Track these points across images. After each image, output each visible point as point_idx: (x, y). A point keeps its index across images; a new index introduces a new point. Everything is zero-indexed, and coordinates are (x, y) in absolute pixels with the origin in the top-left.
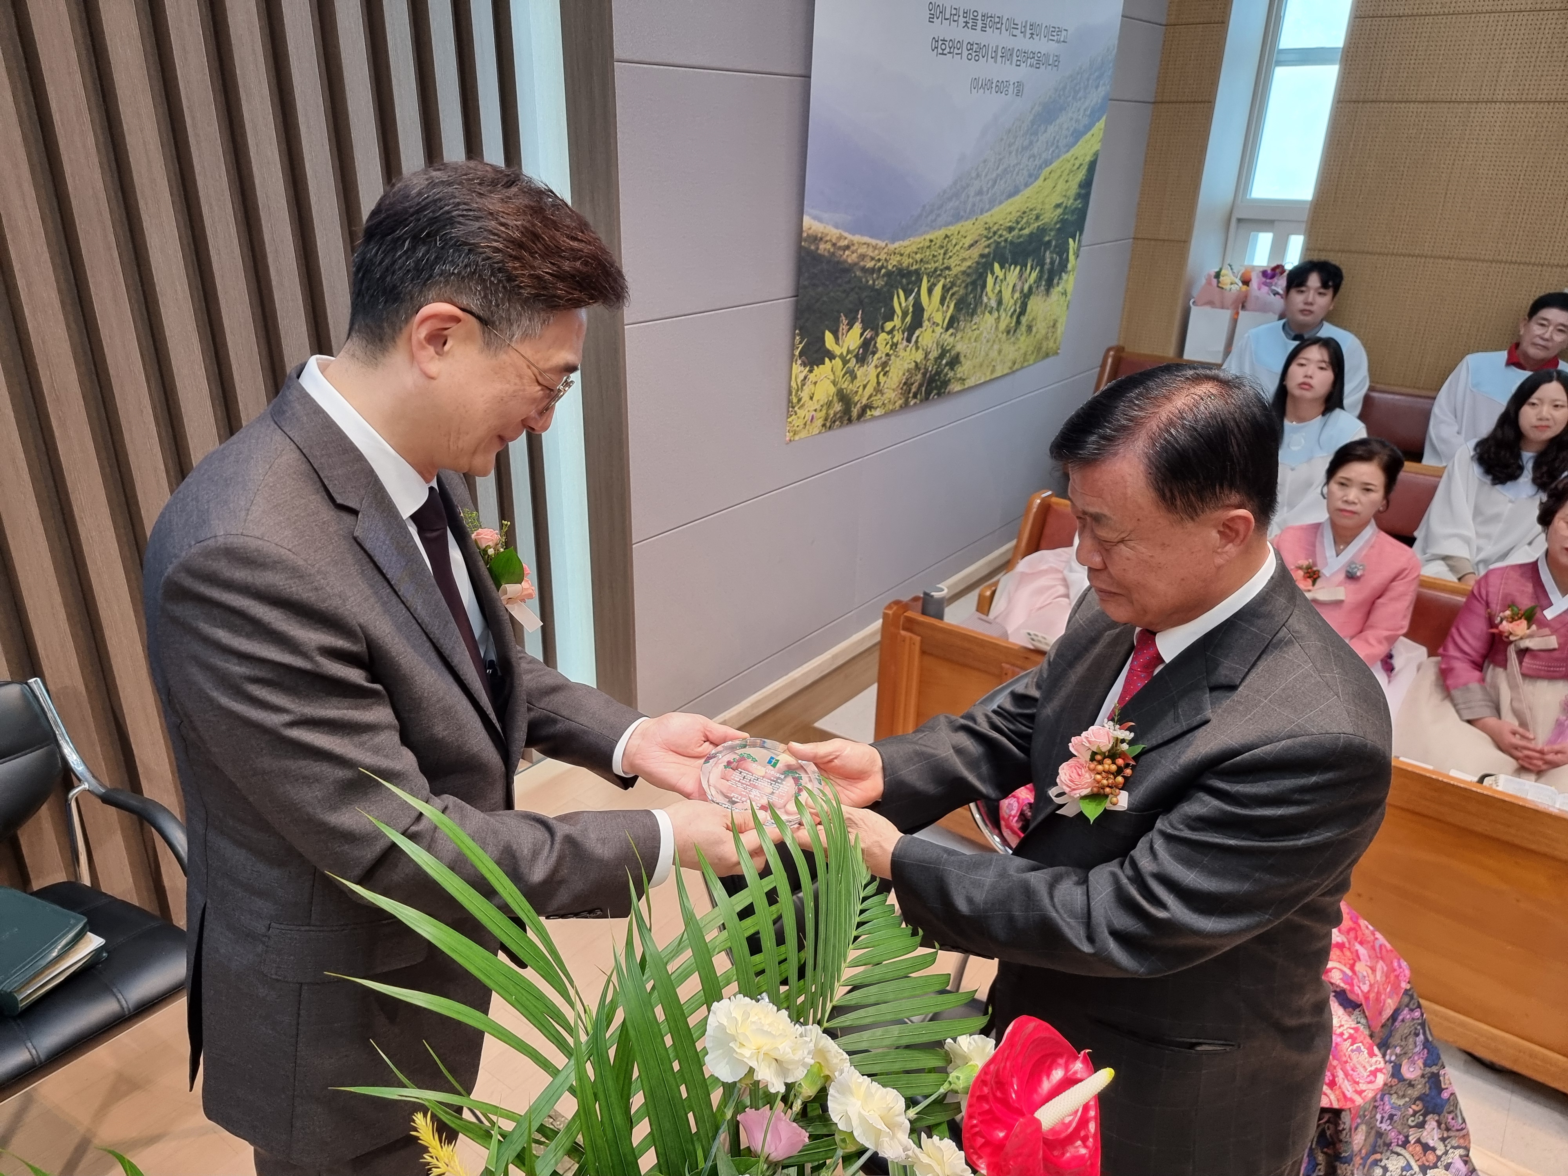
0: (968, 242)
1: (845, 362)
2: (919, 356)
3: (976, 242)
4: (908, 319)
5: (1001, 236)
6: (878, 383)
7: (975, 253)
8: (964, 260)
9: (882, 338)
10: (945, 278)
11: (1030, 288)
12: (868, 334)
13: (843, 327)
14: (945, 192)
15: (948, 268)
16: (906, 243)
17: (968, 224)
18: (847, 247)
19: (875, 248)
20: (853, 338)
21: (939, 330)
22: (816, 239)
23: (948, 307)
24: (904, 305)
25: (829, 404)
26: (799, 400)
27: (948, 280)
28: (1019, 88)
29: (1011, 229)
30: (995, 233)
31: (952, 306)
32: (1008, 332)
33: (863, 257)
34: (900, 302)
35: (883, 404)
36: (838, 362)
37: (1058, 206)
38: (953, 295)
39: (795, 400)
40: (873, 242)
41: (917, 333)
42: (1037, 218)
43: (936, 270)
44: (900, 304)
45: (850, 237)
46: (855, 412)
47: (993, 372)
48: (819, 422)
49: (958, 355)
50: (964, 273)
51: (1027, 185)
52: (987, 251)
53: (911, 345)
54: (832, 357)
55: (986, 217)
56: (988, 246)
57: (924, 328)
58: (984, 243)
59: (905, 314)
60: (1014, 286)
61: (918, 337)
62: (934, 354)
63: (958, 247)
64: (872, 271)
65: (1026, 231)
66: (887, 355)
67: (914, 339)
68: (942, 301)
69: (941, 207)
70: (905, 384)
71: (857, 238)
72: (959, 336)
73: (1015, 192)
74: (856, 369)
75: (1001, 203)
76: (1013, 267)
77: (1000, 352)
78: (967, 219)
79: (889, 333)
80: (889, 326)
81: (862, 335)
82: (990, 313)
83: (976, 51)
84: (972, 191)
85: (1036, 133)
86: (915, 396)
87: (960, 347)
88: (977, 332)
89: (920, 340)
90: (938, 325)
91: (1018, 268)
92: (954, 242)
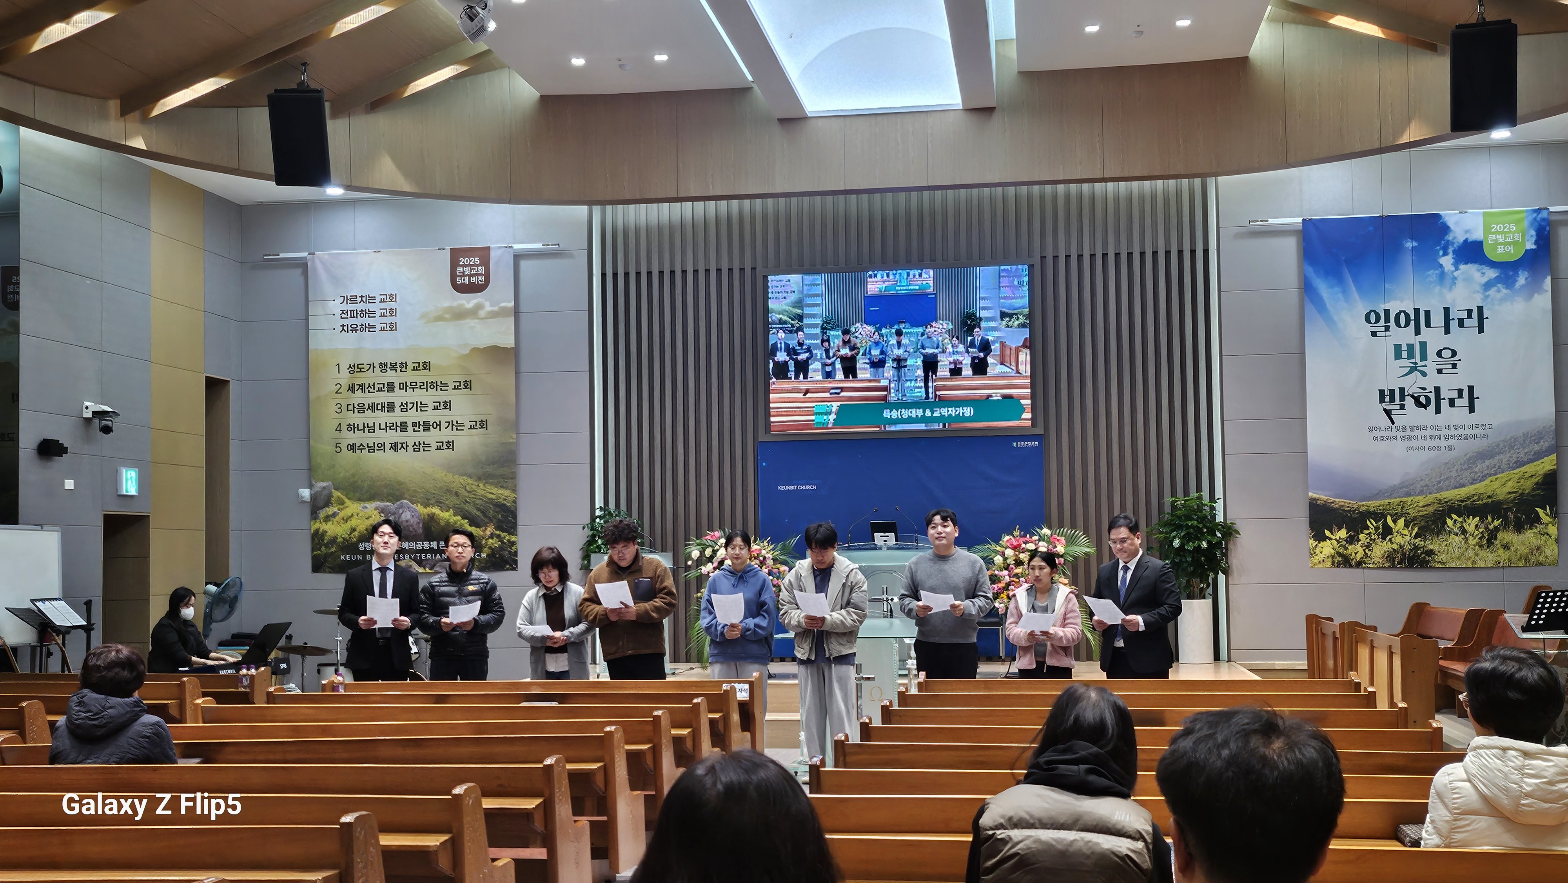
0: (1421, 504)
1: (1338, 542)
2: (1395, 547)
3: (1430, 505)
4: (1380, 530)
5: (1452, 503)
6: (1365, 552)
7: (1431, 509)
8: (1419, 511)
9: (1361, 536)
10: (1406, 517)
11: (1495, 527)
12: (1352, 533)
13: (1335, 528)
14: (1395, 485)
15: (1408, 514)
16: (1369, 503)
17: (1420, 498)
18: (1333, 503)
19: (1350, 503)
20: (1343, 533)
21: (1408, 538)
22: (1315, 499)
23: (1413, 529)
24: (1375, 524)
25: (1333, 557)
26: (1315, 553)
27: (1408, 518)
28: (1450, 448)
29: (1462, 501)
30: (1446, 502)
31: (1416, 530)
32: (1481, 546)
33: (1343, 506)
34: (1371, 523)
35: (1374, 562)
36: (1335, 543)
37: (1510, 493)
38: (1414, 525)
39: (1312, 552)
40: (1348, 501)
41: (1389, 537)
42: (1489, 497)
43: (1396, 513)
44: (1372, 525)
45: (1333, 499)
46: (1353, 563)
47: (1474, 562)
48: (1330, 563)
49: (1431, 550)
50: (1421, 516)
51: (1472, 484)
52: (1441, 509)
53: (1386, 542)
54: (1330, 539)
55: (1438, 495)
56: (1441, 507)
57: (1395, 536)
58: (1436, 506)
59: (1377, 529)
60: (1476, 526)
61: (1391, 539)
62: (1408, 547)
63: (1411, 506)
64: (1350, 511)
65: (1480, 502)
66: (1368, 543)
67: (1388, 538)
68: (1406, 525)
69: (1395, 490)
70: (1387, 557)
71: (1337, 500)
72: (1428, 542)
73: (1463, 486)
74: (1347, 545)
75: (1447, 490)
76: (1471, 517)
77: (1477, 555)
78: (1417, 496)
79: (1366, 534)
80: (1367, 532)
81: (1347, 534)
82: (1457, 534)
83: (1410, 438)
84: (1419, 486)
85: (1474, 463)
86: (1398, 563)
87: (1431, 547)
88: (1445, 543)
89: (1393, 539)
90: (1405, 535)
91: (1478, 518)
92: (1409, 504)
